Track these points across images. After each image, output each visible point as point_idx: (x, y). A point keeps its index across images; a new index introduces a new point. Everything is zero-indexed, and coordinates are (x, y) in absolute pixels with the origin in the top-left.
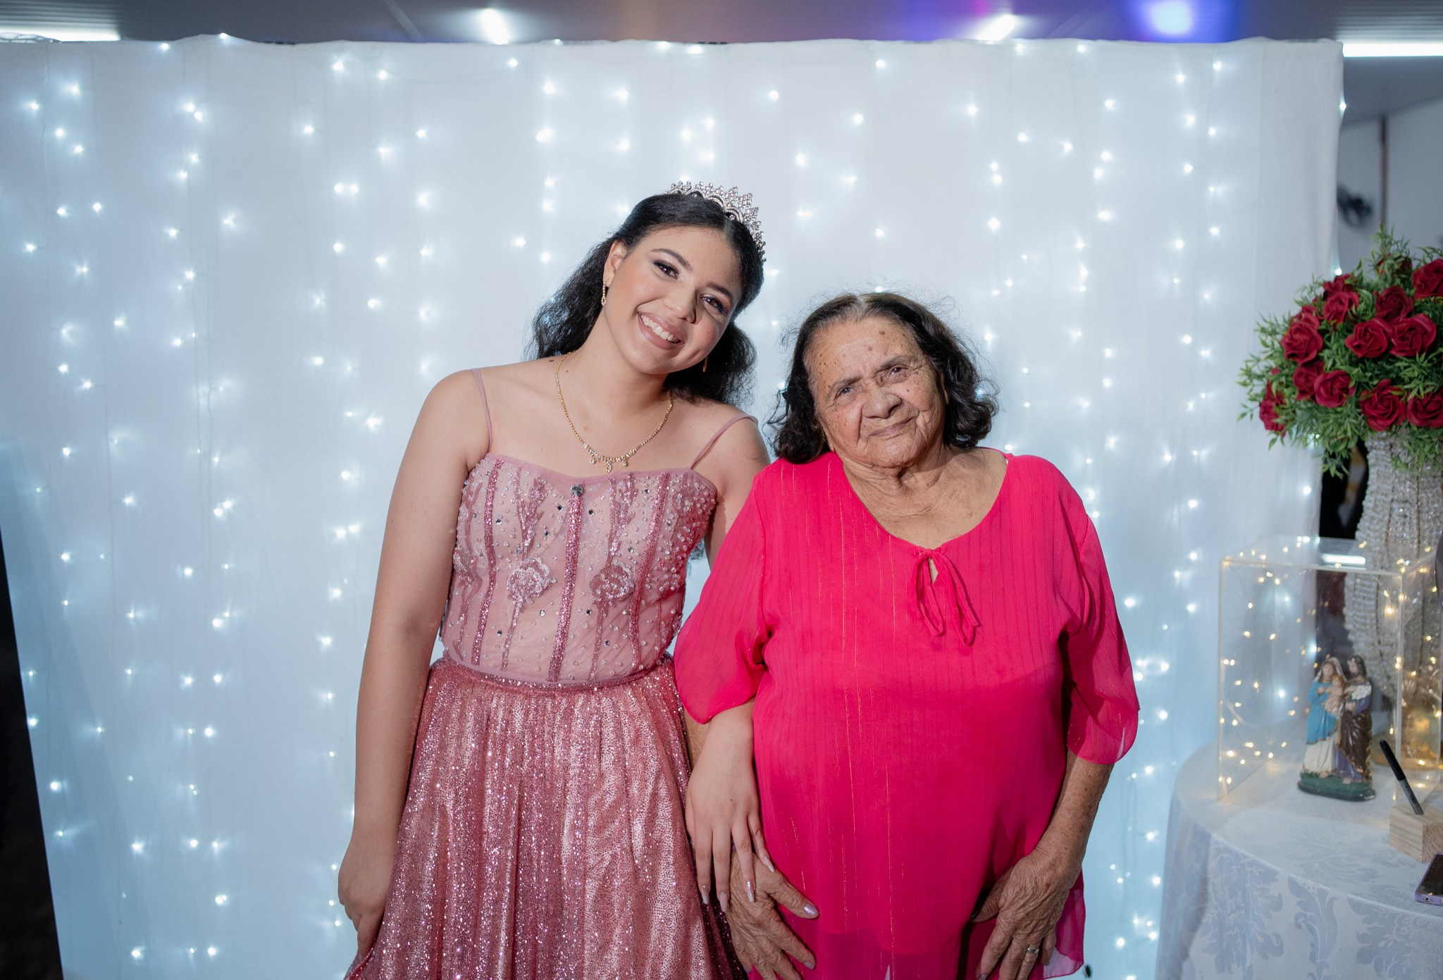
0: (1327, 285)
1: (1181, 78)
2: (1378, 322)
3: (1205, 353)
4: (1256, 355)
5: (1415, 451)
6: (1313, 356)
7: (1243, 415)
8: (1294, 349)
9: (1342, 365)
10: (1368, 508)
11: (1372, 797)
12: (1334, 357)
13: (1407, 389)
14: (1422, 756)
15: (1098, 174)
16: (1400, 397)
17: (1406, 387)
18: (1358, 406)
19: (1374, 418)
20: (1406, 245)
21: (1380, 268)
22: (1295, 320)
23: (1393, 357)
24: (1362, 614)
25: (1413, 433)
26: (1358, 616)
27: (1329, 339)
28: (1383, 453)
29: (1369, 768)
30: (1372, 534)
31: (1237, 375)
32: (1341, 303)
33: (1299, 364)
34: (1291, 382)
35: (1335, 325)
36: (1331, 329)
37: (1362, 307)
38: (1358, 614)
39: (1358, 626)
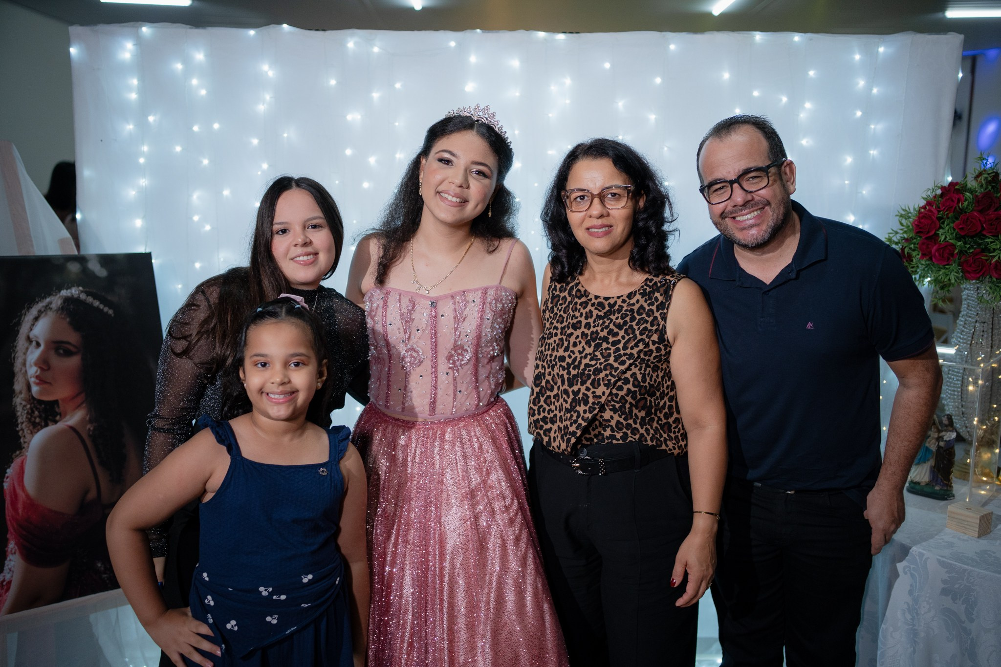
0: (943, 188)
1: (857, 57)
2: (975, 214)
5: (994, 293)
6: (932, 233)
8: (920, 228)
9: (951, 239)
10: (960, 325)
11: (952, 498)
12: (945, 234)
13: (991, 256)
14: (985, 475)
15: (803, 116)
16: (987, 260)
17: (991, 254)
18: (959, 265)
19: (968, 272)
20: (996, 165)
21: (979, 179)
22: (922, 210)
23: (984, 235)
24: (953, 389)
25: (993, 282)
26: (949, 390)
27: (943, 223)
28: (972, 292)
29: (952, 481)
30: (961, 341)
32: (952, 201)
33: (924, 237)
34: (917, 247)
35: (948, 214)
36: (945, 217)
37: (966, 203)
38: (950, 388)
39: (949, 396)
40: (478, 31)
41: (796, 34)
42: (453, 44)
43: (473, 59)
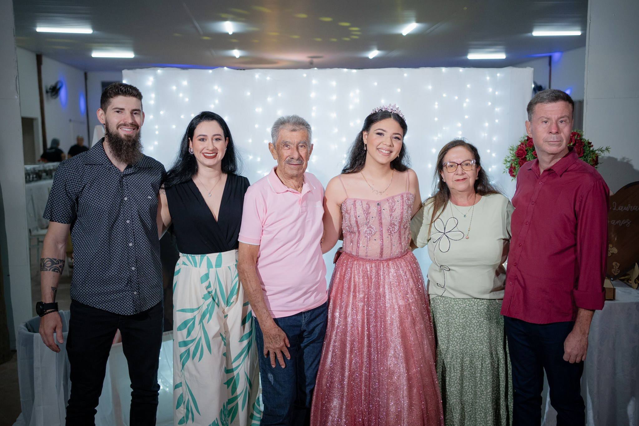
1: (488, 78)
3: (494, 155)
4: (508, 156)
6: (524, 157)
7: (504, 172)
8: (519, 155)
12: (529, 157)
15: (465, 105)
22: (519, 147)
27: (528, 152)
31: (502, 161)
33: (520, 159)
34: (518, 163)
35: (530, 148)
36: (529, 150)
40: (316, 68)
41: (461, 68)
42: (305, 75)
43: (314, 82)
